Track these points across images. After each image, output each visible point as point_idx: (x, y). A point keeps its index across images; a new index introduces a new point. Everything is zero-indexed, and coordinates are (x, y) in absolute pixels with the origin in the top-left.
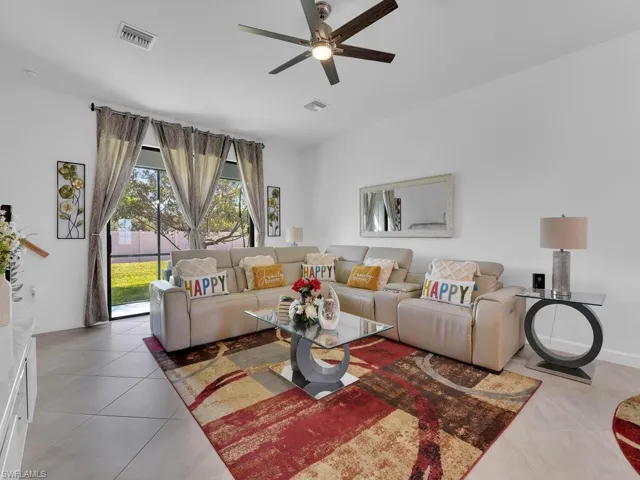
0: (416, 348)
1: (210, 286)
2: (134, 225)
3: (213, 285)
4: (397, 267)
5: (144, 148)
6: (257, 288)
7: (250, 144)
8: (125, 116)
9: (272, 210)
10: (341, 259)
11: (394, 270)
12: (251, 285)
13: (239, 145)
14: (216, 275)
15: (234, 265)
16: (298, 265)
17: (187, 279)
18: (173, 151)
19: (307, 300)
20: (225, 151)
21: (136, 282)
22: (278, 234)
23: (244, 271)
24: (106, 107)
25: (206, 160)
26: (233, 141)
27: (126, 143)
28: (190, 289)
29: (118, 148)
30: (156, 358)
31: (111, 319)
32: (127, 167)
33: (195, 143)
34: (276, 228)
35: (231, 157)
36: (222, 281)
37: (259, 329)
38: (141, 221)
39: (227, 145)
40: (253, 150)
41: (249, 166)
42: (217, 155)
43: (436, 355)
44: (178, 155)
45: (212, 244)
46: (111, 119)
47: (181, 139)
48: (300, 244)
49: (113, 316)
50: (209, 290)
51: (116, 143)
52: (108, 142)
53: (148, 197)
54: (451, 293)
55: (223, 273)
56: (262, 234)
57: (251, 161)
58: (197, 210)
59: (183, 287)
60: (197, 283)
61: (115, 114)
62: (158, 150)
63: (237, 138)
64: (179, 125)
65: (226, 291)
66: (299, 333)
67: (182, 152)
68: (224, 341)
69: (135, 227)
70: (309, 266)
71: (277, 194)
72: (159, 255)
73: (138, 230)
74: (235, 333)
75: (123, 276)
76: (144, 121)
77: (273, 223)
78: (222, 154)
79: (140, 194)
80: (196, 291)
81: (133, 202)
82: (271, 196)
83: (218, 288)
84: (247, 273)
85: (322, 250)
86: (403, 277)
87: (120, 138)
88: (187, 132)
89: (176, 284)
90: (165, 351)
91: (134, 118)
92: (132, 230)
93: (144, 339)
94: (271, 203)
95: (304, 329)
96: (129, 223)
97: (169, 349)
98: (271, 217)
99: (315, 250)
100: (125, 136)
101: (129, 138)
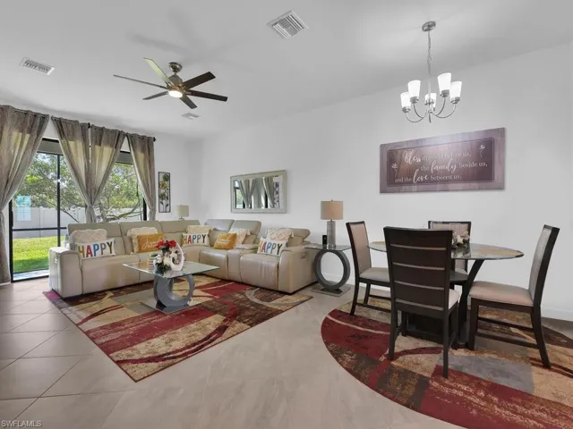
0: (250, 285)
1: (100, 250)
2: (33, 202)
3: (102, 249)
4: (249, 234)
5: (44, 139)
6: (140, 251)
7: (143, 138)
8: (26, 113)
9: (163, 191)
10: (215, 230)
11: (247, 236)
12: (136, 249)
13: (133, 139)
14: (105, 242)
15: (123, 234)
16: (179, 234)
17: (81, 245)
18: (72, 144)
19: (166, 254)
20: (119, 144)
21: (36, 255)
22: (168, 210)
23: (131, 239)
24: (9, 106)
25: (102, 151)
26: (127, 135)
27: (28, 136)
28: (83, 252)
29: (20, 140)
30: (54, 303)
31: (13, 282)
32: (28, 155)
33: (92, 137)
34: (167, 205)
35: (125, 147)
36: (110, 246)
37: (140, 281)
38: (41, 198)
39: (121, 139)
40: (145, 143)
41: (141, 156)
42: (112, 146)
43: (261, 288)
44: (76, 147)
45: (114, 219)
46: (13, 116)
47: (79, 133)
48: (186, 218)
49: (14, 279)
50: (98, 252)
51: (18, 137)
52: (10, 135)
53: (50, 177)
54: (273, 249)
55: (112, 240)
56: (153, 211)
57: (143, 151)
58: (93, 191)
59: (77, 250)
60: (89, 247)
61: (17, 111)
62: (57, 141)
63: (131, 133)
64: (76, 122)
65: (113, 253)
66: (160, 275)
67: (80, 144)
68: (111, 290)
69: (34, 203)
70: (188, 235)
71: (167, 177)
72: (59, 228)
73: (39, 206)
74: (121, 284)
75: (23, 250)
76: (44, 118)
77: (164, 202)
78: (116, 145)
79: (40, 173)
80: (88, 253)
81: (33, 181)
82: (161, 179)
83: (107, 251)
84: (134, 241)
85: (202, 223)
86: (252, 240)
87: (22, 131)
88: (85, 127)
89: (71, 248)
90: (62, 298)
91: (36, 115)
92: (31, 206)
93: (44, 293)
94: (161, 186)
95: (162, 273)
96: (28, 199)
97: (64, 296)
98: (162, 197)
99: (196, 222)
100: (26, 130)
101: (30, 132)
